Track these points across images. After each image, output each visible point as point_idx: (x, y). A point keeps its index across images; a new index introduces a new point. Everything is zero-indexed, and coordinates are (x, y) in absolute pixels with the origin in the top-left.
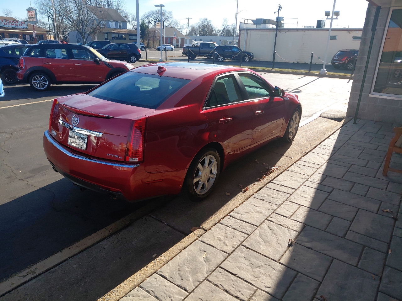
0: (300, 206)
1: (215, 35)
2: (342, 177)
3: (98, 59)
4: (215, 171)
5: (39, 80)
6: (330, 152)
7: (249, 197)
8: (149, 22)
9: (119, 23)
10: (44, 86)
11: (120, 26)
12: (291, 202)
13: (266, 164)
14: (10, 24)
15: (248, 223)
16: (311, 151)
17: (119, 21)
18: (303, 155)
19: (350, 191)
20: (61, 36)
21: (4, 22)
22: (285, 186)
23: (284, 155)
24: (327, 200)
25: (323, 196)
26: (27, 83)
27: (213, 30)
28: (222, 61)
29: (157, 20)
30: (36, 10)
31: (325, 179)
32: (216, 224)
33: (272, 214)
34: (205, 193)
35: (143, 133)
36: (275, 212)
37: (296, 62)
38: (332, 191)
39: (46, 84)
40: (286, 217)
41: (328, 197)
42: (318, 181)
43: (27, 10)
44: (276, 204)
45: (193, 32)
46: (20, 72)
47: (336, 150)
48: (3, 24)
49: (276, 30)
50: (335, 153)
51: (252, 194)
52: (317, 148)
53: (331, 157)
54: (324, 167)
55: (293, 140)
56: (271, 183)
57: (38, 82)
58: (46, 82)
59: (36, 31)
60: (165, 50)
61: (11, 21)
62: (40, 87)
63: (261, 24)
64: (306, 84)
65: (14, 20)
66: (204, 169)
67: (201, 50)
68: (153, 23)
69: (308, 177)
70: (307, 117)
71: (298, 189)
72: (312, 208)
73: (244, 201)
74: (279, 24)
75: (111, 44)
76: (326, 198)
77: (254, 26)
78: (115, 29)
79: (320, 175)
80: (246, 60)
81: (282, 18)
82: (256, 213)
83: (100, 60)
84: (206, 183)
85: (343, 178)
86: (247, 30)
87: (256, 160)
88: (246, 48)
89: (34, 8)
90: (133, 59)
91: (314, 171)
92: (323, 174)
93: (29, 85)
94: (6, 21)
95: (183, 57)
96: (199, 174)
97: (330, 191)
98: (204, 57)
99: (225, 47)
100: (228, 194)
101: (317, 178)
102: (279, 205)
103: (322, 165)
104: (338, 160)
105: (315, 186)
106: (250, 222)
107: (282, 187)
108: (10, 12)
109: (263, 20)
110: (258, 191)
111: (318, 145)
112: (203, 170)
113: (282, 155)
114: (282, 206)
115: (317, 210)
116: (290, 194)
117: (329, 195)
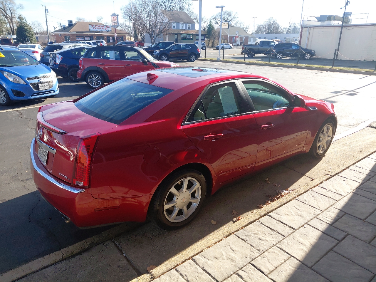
0: (289, 258)
1: (280, 33)
2: (366, 218)
3: (146, 60)
4: (199, 195)
5: (94, 79)
6: (363, 176)
7: (231, 234)
8: (217, 23)
9: (188, 25)
10: (98, 85)
11: (189, 28)
12: (281, 249)
13: (278, 186)
14: (98, 28)
15: (209, 274)
16: (337, 174)
17: (188, 23)
18: (327, 178)
19: (369, 243)
20: (139, 37)
21: (94, 26)
22: (283, 223)
23: (306, 175)
24: (332, 251)
25: (329, 244)
26: (85, 81)
27: (279, 28)
28: (281, 59)
29: (224, 20)
30: (118, 16)
31: (341, 217)
32: (171, 269)
33: (247, 265)
34: (182, 220)
35: (90, 154)
36: (253, 262)
37: (363, 60)
38: (343, 239)
39: (100, 83)
40: (263, 273)
41: (334, 247)
42: (329, 220)
43: (111, 16)
44: (259, 250)
45: (259, 31)
46: (79, 72)
47: (373, 174)
48: (93, 28)
49: (342, 26)
50: (370, 179)
51: (236, 229)
52: (347, 170)
53: (362, 184)
54: (346, 199)
55: (325, 156)
56: (269, 216)
57: (93, 81)
58: (100, 81)
59: (117, 33)
60: (223, 48)
61: (99, 26)
62: (94, 85)
63: (325, 21)
64: (367, 85)
65: (100, 25)
66: (180, 193)
67: (260, 48)
68: (220, 24)
69: (319, 212)
70: (352, 127)
71: (298, 229)
72: (306, 263)
73: (221, 240)
74: (345, 20)
75: (175, 44)
76: (331, 250)
77: (318, 23)
78: (184, 30)
79: (337, 211)
80: (306, 57)
81: (350, 14)
82: (228, 260)
83: (148, 61)
84: (185, 209)
85: (367, 220)
86: (309, 27)
87: (267, 179)
88: (307, 45)
89: (117, 14)
90: (193, 58)
91: (331, 204)
92: (341, 211)
93: (86, 83)
94: (95, 26)
95: (242, 55)
96: (174, 199)
97: (340, 238)
98: (263, 55)
99: (285, 45)
100: (214, 223)
101: (330, 215)
102: (262, 252)
103: (345, 195)
104: (370, 190)
105: (323, 227)
106: (212, 275)
107: (278, 223)
108: (101, 18)
109: (327, 17)
110: (245, 226)
111: (350, 166)
112: (178, 194)
113: (303, 174)
114: (266, 253)
115: (311, 268)
116: (284, 236)
117: (338, 243)
